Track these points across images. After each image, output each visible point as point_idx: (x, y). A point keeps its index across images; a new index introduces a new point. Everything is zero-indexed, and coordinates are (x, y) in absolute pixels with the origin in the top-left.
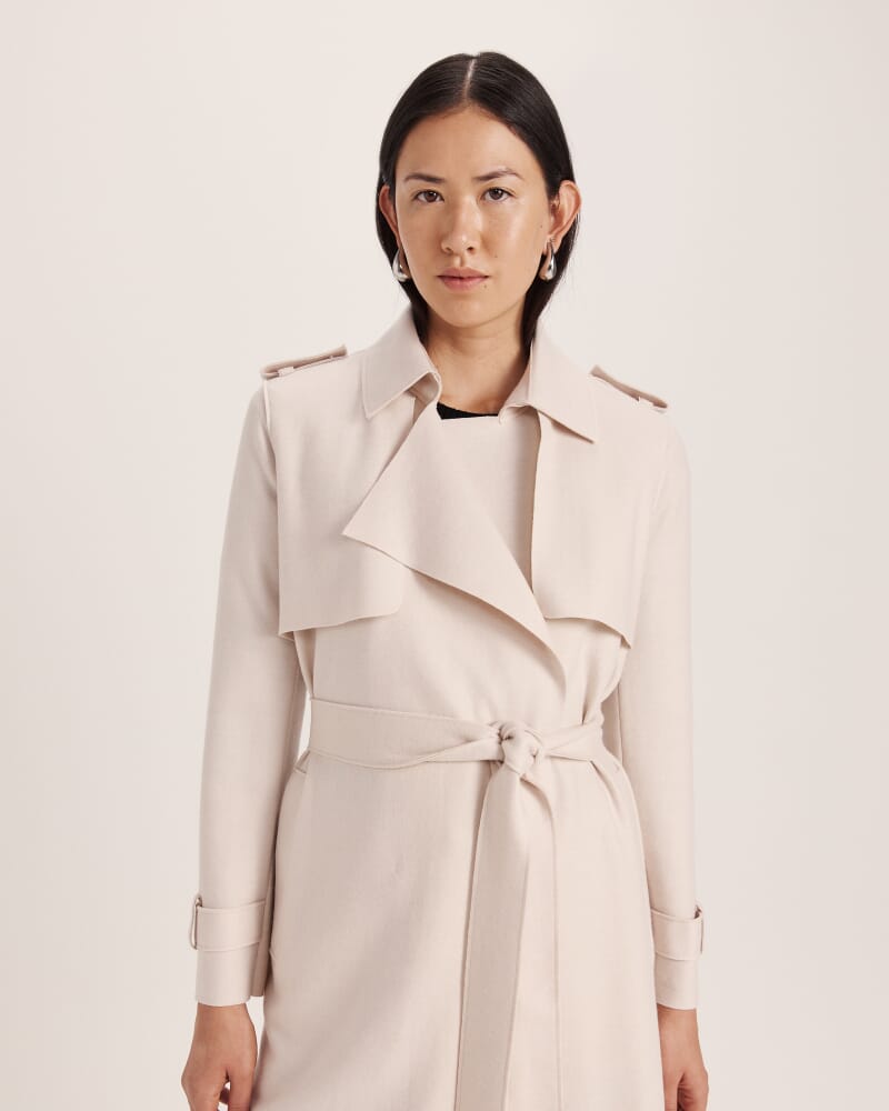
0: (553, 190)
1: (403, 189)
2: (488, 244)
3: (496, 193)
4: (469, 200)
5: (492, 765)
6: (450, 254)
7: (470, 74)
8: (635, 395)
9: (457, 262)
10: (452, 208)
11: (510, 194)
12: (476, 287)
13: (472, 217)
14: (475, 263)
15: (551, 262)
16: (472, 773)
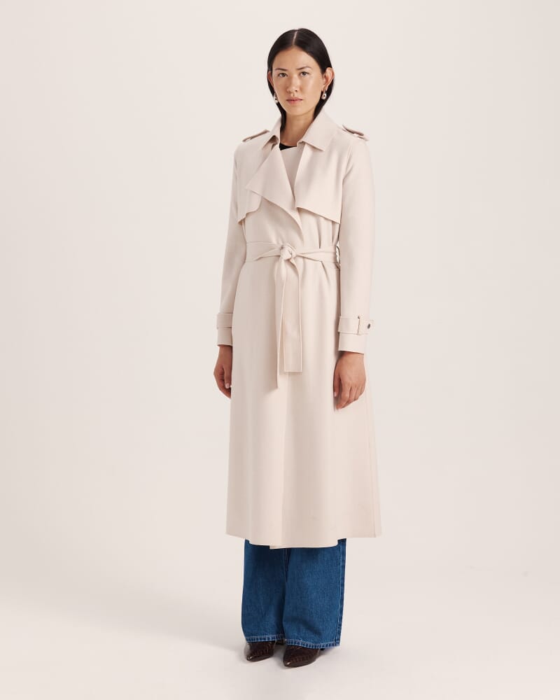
1: (275, 73)
2: (301, 89)
3: (304, 73)
4: (295, 76)
6: (290, 93)
7: (295, 37)
9: (292, 95)
10: (290, 78)
11: (309, 74)
12: (298, 103)
13: (296, 81)
14: (297, 95)
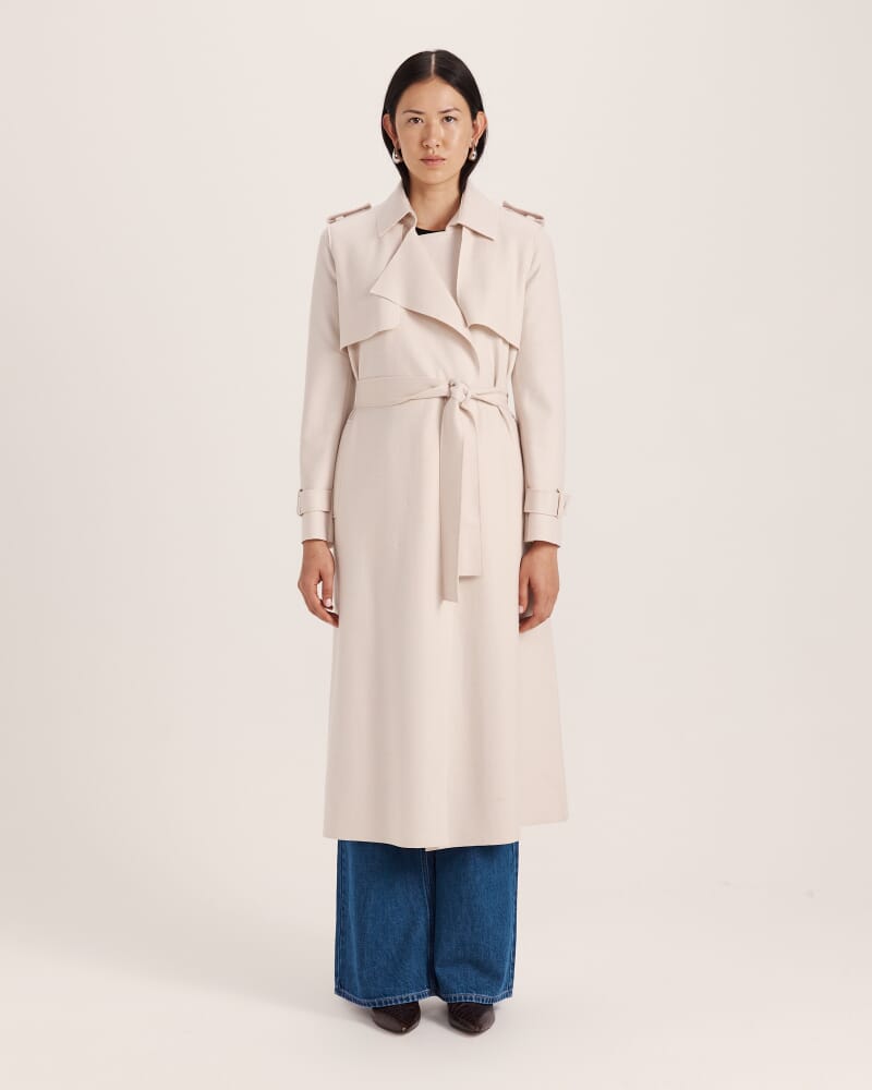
0: (474, 117)
3: (449, 119)
5: (445, 399)
6: (427, 148)
8: (525, 214)
11: (455, 119)
14: (439, 152)
15: (475, 153)
16: (436, 403)
